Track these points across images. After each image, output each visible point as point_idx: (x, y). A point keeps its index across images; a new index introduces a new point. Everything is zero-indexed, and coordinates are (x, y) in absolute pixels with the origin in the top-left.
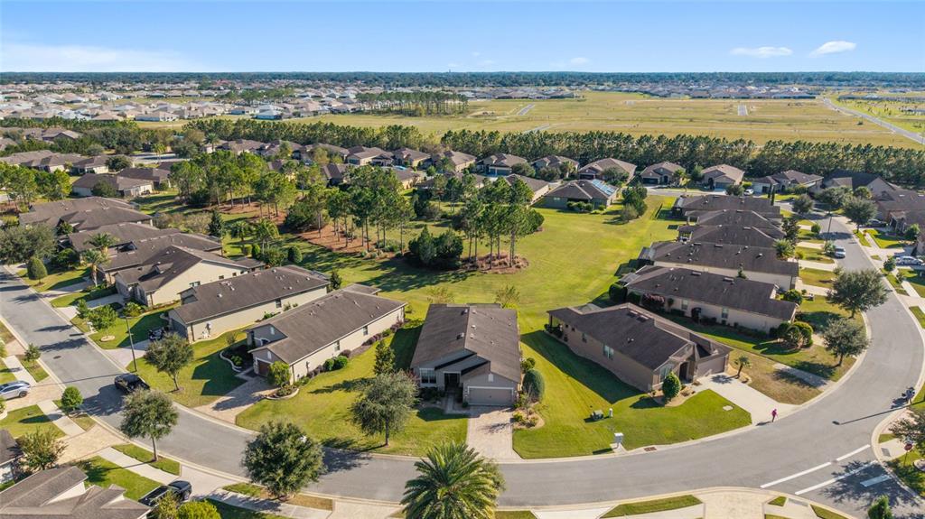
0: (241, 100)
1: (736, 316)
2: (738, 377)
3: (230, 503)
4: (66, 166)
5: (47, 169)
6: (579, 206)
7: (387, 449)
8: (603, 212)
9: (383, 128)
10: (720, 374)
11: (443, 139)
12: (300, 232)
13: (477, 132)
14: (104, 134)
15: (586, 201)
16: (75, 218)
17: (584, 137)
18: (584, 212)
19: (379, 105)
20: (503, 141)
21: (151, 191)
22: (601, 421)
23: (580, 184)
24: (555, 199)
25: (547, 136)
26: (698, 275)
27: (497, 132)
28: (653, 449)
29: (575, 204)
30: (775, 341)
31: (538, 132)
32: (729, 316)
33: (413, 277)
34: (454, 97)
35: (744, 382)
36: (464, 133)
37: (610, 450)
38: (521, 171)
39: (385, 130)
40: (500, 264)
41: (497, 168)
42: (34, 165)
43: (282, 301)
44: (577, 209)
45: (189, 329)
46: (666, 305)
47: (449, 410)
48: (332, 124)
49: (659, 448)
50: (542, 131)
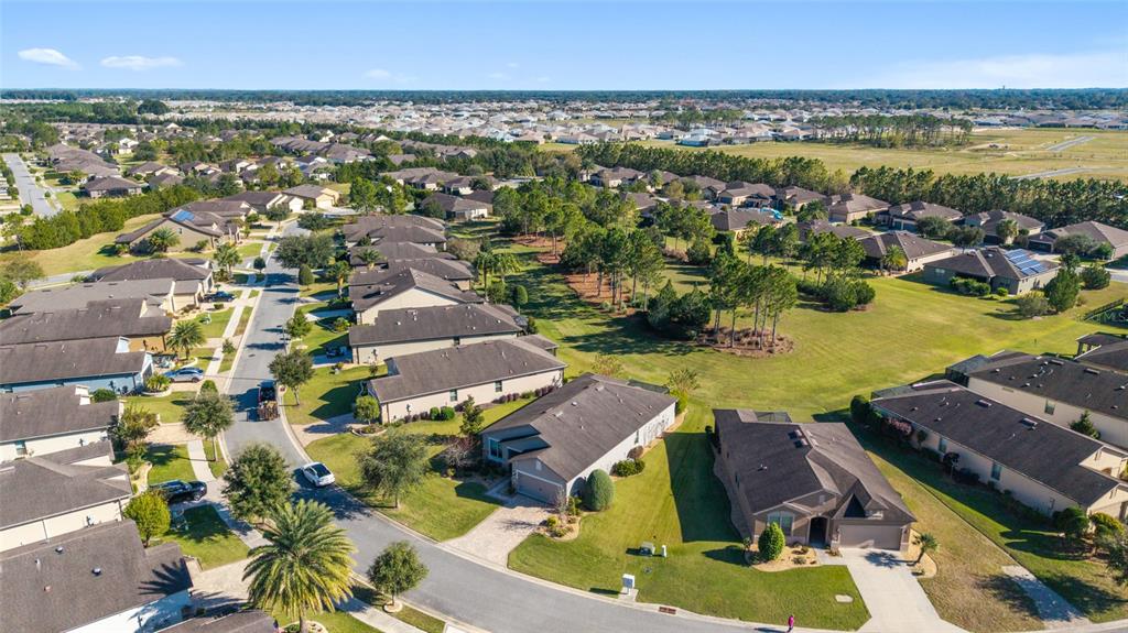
0: (677, 123)
1: (1013, 480)
2: (911, 564)
3: (222, 516)
4: (438, 184)
5: (423, 186)
6: (966, 284)
7: (393, 511)
8: (1003, 299)
9: (780, 159)
10: (889, 552)
11: (854, 177)
12: (571, 273)
13: (901, 171)
14: (495, 155)
15: (982, 279)
16: (378, 234)
17: (1064, 187)
18: (971, 295)
19: (839, 132)
20: (936, 185)
21: (486, 216)
22: (646, 558)
23: (985, 254)
24: (938, 271)
25: (1004, 181)
26: (985, 406)
27: (930, 172)
28: (673, 611)
29: (960, 281)
30: (1055, 534)
31: (993, 175)
32: (1001, 479)
33: (630, 341)
34: (953, 123)
35: (915, 574)
36: (882, 171)
37: (614, 593)
38: (929, 229)
39: (782, 162)
40: (750, 343)
41: (903, 222)
42: (414, 181)
43: (461, 340)
44: (963, 289)
45: (354, 350)
46: (915, 439)
47: (492, 493)
48: (722, 153)
49: (681, 613)
50: (999, 176)
